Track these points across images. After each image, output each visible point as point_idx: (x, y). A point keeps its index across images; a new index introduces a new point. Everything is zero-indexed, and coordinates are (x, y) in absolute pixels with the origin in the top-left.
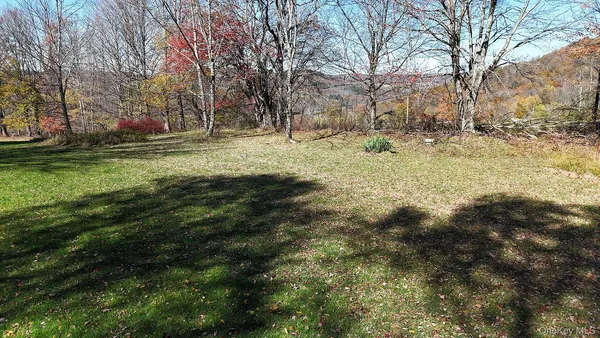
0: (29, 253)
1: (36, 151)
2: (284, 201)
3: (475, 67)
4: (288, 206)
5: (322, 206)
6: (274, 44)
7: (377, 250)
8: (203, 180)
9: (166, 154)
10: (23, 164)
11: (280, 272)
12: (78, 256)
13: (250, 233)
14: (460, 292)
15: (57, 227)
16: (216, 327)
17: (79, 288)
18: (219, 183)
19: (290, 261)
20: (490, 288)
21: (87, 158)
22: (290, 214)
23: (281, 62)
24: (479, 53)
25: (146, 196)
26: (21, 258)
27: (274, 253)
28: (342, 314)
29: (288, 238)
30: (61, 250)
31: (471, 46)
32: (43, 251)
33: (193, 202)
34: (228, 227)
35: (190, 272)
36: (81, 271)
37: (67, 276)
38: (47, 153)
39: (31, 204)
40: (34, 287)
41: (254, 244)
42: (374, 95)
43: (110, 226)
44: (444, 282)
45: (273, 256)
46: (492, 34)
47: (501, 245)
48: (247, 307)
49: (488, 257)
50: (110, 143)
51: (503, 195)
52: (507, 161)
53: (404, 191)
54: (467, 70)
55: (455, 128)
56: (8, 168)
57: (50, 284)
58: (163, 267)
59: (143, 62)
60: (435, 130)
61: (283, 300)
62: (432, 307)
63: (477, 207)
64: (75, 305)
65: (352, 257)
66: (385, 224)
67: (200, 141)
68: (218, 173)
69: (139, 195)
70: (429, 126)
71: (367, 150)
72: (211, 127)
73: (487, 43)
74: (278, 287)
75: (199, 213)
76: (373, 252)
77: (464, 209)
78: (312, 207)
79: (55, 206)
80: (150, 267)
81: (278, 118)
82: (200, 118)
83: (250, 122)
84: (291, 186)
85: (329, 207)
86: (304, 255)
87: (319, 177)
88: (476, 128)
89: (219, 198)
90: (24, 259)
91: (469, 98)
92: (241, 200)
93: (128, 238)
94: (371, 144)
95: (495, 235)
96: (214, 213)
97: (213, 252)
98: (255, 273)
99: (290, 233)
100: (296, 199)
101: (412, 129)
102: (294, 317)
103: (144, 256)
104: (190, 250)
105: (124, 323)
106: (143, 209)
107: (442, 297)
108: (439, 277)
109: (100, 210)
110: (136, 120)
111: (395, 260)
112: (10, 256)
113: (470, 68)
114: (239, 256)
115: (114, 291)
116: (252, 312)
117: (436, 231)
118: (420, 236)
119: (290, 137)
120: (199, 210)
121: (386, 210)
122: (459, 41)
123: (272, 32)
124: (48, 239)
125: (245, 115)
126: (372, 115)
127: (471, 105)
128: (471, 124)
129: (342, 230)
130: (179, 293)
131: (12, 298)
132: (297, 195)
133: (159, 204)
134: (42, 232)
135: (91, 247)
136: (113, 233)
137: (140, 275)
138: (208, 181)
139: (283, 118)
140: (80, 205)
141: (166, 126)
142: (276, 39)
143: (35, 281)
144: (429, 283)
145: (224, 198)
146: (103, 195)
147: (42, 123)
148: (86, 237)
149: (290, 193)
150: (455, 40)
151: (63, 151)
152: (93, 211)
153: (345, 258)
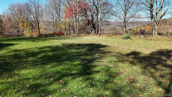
0: (28, 57)
1: (31, 38)
2: (97, 49)
3: (158, 15)
4: (99, 50)
5: (109, 50)
6: (96, 10)
7: (126, 60)
8: (75, 44)
9: (65, 39)
10: (28, 40)
11: (96, 63)
12: (41, 58)
13: (88, 55)
14: (153, 70)
15: (36, 52)
16: (78, 73)
17: (41, 64)
18: (79, 45)
19: (99, 61)
20: (163, 70)
21: (44, 39)
22: (99, 52)
23: (98, 15)
24: (159, 10)
25: (59, 47)
26: (26, 58)
27: (94, 59)
28: (115, 73)
29: (99, 57)
30: (37, 56)
31: (157, 8)
32: (32, 56)
33: (72, 48)
34: (81, 54)
35: (71, 62)
36: (42, 61)
37: (38, 61)
38: (34, 38)
39: (29, 48)
40: (29, 63)
41: (89, 57)
42: (126, 24)
43: (50, 52)
44: (147, 68)
45: (94, 60)
46: (164, 4)
47: (166, 61)
48: (87, 70)
49: (162, 63)
50: (50, 37)
51: (167, 49)
52: (168, 42)
53: (135, 48)
54: (155, 16)
55: (151, 34)
56: (24, 41)
57: (33, 63)
58: (63, 61)
59: (59, 16)
60: (144, 34)
61: (97, 69)
62: (144, 73)
63: (158, 52)
64: (40, 67)
65: (118, 61)
66: (128, 55)
67: (74, 37)
68: (79, 43)
69: (57, 47)
70: (142, 33)
71: (123, 39)
72: (77, 33)
73: (162, 7)
74: (95, 66)
75: (73, 51)
76: (125, 61)
77: (154, 52)
78: (106, 51)
79: (36, 48)
80: (60, 61)
81: (96, 31)
82: (74, 32)
83: (88, 33)
84: (100, 46)
85: (111, 51)
86: (103, 60)
87: (108, 44)
88: (158, 34)
89: (79, 48)
90: (27, 58)
91: (156, 24)
92: (85, 48)
93: (54, 55)
94: (124, 37)
95: (164, 58)
96: (78, 51)
97: (77, 59)
98: (89, 63)
99: (99, 55)
100: (101, 49)
101: (137, 34)
102: (100, 73)
103: (59, 59)
104: (71, 58)
105: (52, 71)
106: (58, 49)
107: (147, 71)
108: (146, 67)
109: (47, 49)
110: (57, 32)
111: (131, 63)
112: (24, 57)
113: (156, 15)
114: (84, 60)
115: (50, 65)
116: (88, 71)
117: (145, 57)
118: (140, 58)
119: (100, 35)
120: (74, 50)
121: (129, 52)
122: (153, 6)
123: (95, 6)
124: (33, 54)
125: (87, 31)
126: (125, 30)
127: (156, 26)
128: (156, 32)
129: (115, 56)
130: (68, 66)
131: (23, 65)
132: (101, 48)
133: (62, 49)
134: (32, 53)
135: (44, 56)
136: (50, 54)
137: (57, 62)
138: (76, 44)
139: (98, 31)
140: (42, 48)
141: (65, 34)
142: (96, 8)
143: (29, 62)
144: (142, 68)
145: (80, 48)
146: (48, 46)
147: (33, 34)
148: (43, 54)
149: (100, 47)
150: (152, 6)
151: (38, 38)
152: (45, 49)
153: (116, 61)
